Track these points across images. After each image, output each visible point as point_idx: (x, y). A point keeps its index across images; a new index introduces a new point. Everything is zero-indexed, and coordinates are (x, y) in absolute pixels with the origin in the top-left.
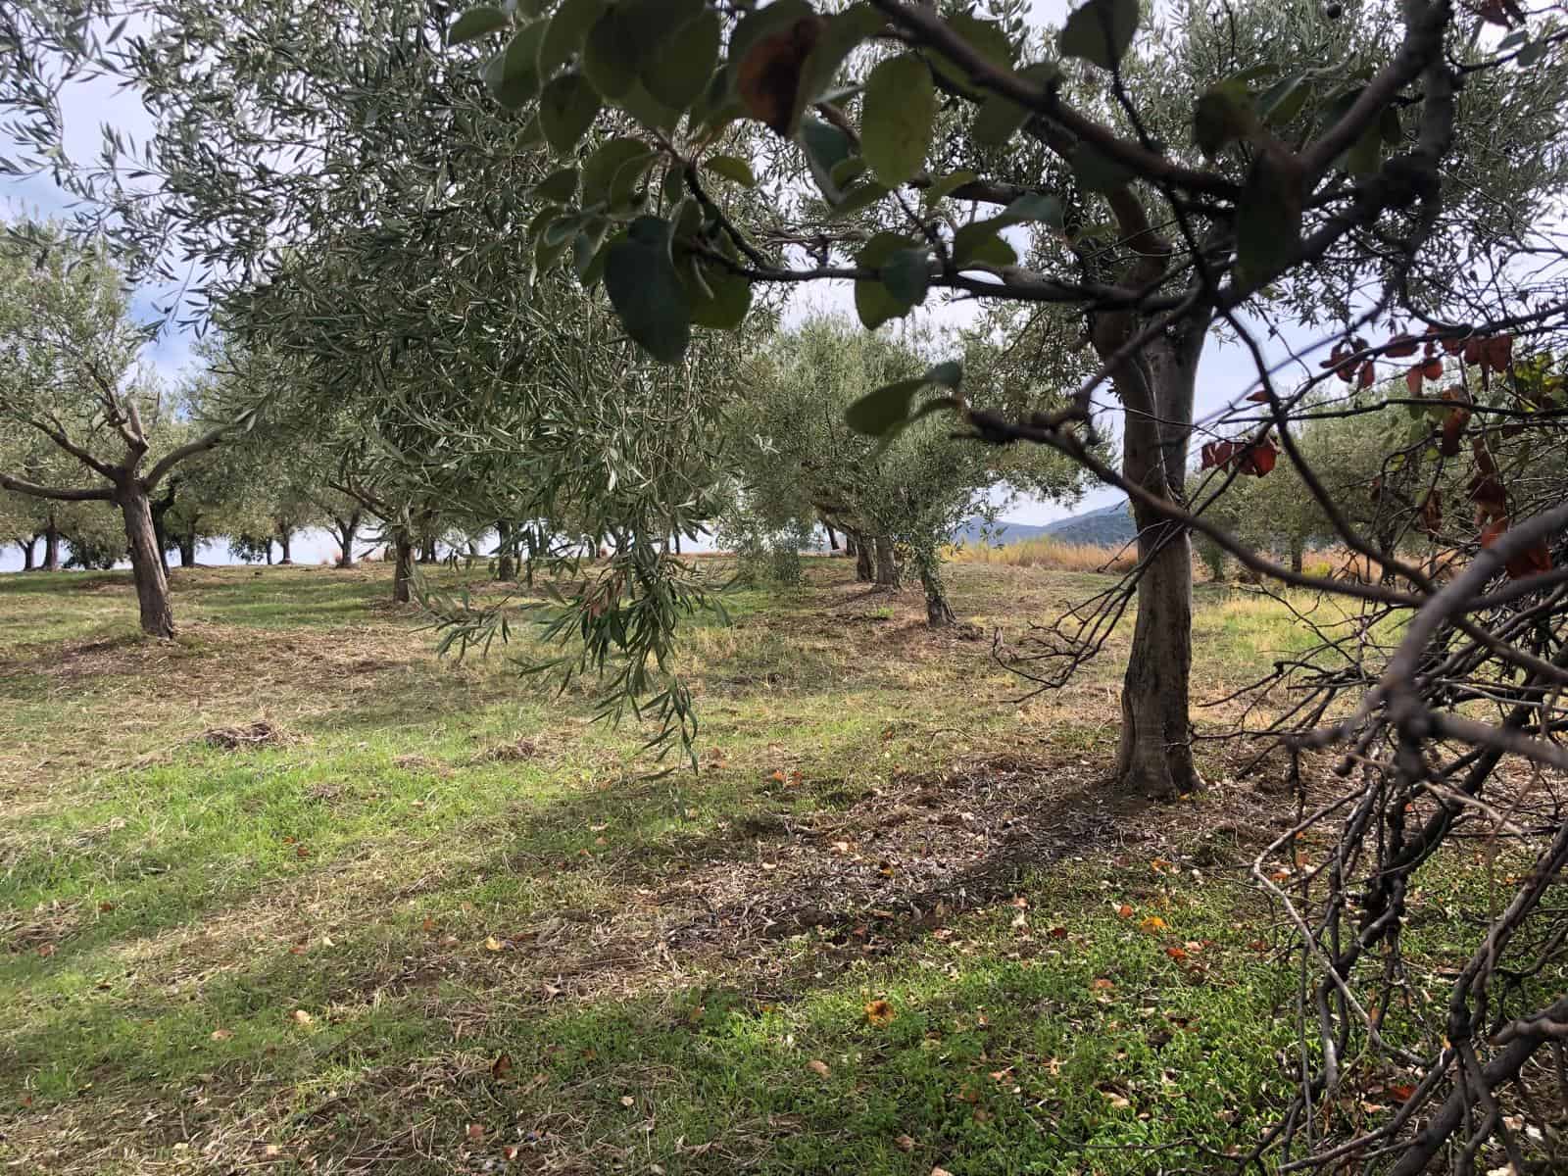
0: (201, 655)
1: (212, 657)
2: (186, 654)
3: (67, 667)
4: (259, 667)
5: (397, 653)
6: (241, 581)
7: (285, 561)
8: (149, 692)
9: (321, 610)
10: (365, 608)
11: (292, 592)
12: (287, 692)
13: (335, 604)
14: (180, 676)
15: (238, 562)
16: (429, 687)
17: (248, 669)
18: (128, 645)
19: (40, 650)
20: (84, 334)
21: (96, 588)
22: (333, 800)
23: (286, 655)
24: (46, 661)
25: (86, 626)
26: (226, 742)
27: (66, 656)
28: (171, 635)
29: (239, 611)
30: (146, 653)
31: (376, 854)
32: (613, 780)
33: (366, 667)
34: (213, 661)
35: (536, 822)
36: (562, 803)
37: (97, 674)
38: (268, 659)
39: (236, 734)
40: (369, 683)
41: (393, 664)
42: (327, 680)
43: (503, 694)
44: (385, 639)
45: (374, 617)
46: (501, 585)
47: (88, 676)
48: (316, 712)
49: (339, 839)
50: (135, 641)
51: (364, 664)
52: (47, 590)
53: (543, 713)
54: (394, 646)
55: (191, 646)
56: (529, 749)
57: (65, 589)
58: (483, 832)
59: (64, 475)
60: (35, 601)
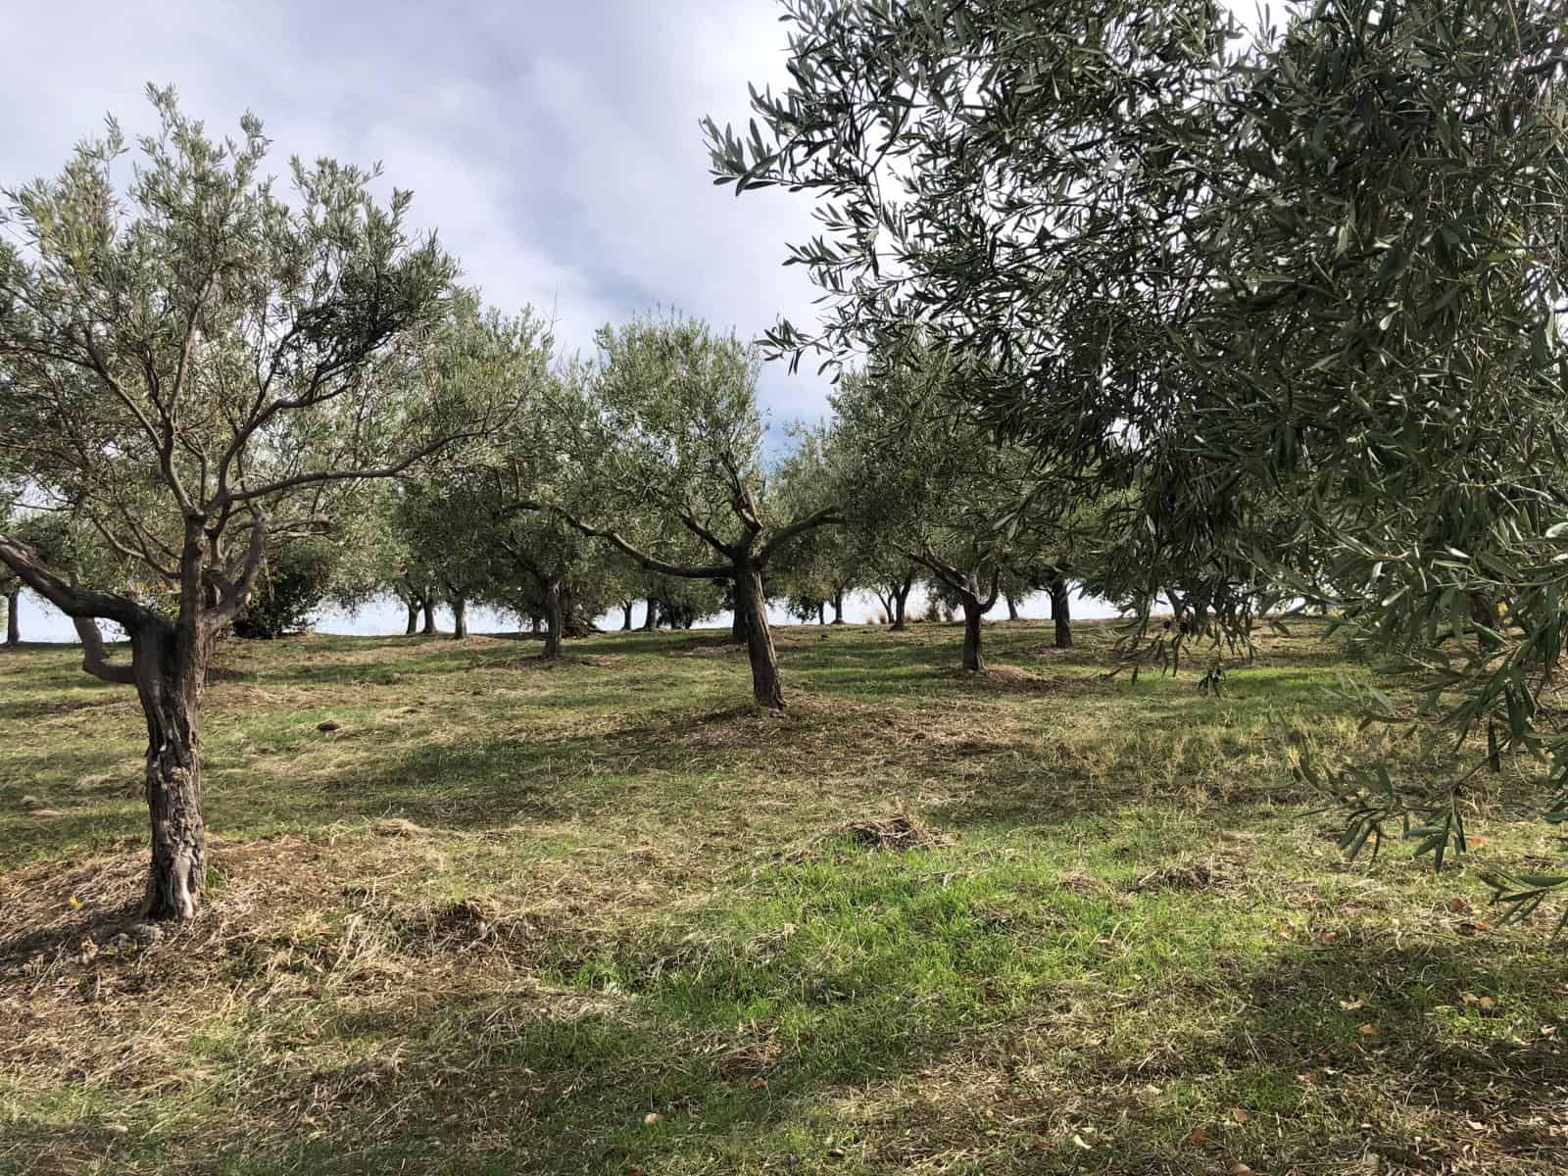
0: (808, 727)
1: (820, 731)
2: (796, 726)
3: (697, 736)
4: (865, 743)
5: (997, 734)
6: (811, 644)
7: (838, 621)
8: (771, 767)
9: (897, 678)
10: (934, 676)
11: (860, 656)
12: (900, 775)
13: (904, 670)
14: (794, 751)
15: (796, 622)
16: (1042, 777)
17: (855, 746)
18: (744, 716)
19: (671, 718)
20: (719, 425)
21: (692, 649)
22: (1008, 927)
23: (887, 731)
24: (678, 729)
25: (700, 690)
26: (867, 837)
27: (693, 725)
28: (781, 706)
29: (820, 677)
30: (760, 724)
31: (1078, 1006)
32: (1338, 935)
33: (969, 749)
34: (821, 735)
35: (1261, 986)
36: (1284, 961)
37: (721, 745)
38: (871, 735)
39: (878, 830)
40: (979, 769)
41: (997, 747)
42: (934, 764)
43: (1129, 792)
44: (979, 716)
45: (949, 686)
46: (1059, 651)
47: (716, 747)
48: (936, 801)
49: (1027, 979)
50: (750, 712)
51: (966, 745)
52: (652, 651)
53: (1190, 823)
54: (987, 724)
55: (798, 719)
56: (1204, 876)
57: (667, 649)
58: (1200, 991)
59: (685, 553)
60: (648, 662)
